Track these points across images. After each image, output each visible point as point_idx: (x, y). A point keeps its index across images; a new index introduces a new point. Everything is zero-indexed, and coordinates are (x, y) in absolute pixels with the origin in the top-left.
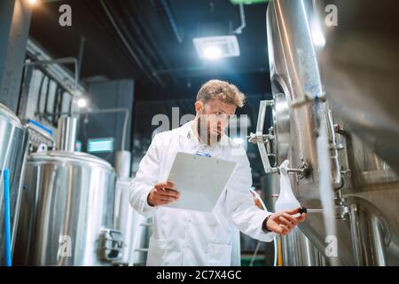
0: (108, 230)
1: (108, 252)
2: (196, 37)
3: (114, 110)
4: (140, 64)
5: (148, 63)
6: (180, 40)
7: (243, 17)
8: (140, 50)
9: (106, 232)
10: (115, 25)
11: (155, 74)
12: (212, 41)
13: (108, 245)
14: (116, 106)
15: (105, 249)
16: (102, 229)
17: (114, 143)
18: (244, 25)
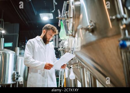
0: (16, 72)
1: (16, 78)
2: (40, 13)
3: (12, 34)
4: (22, 20)
5: (25, 19)
6: (36, 14)
7: (54, 8)
8: (22, 16)
9: (15, 73)
10: (15, 8)
11: (27, 23)
12: (45, 15)
13: (16, 76)
14: (13, 33)
15: (15, 77)
16: (14, 72)
17: (13, 44)
18: (54, 10)
